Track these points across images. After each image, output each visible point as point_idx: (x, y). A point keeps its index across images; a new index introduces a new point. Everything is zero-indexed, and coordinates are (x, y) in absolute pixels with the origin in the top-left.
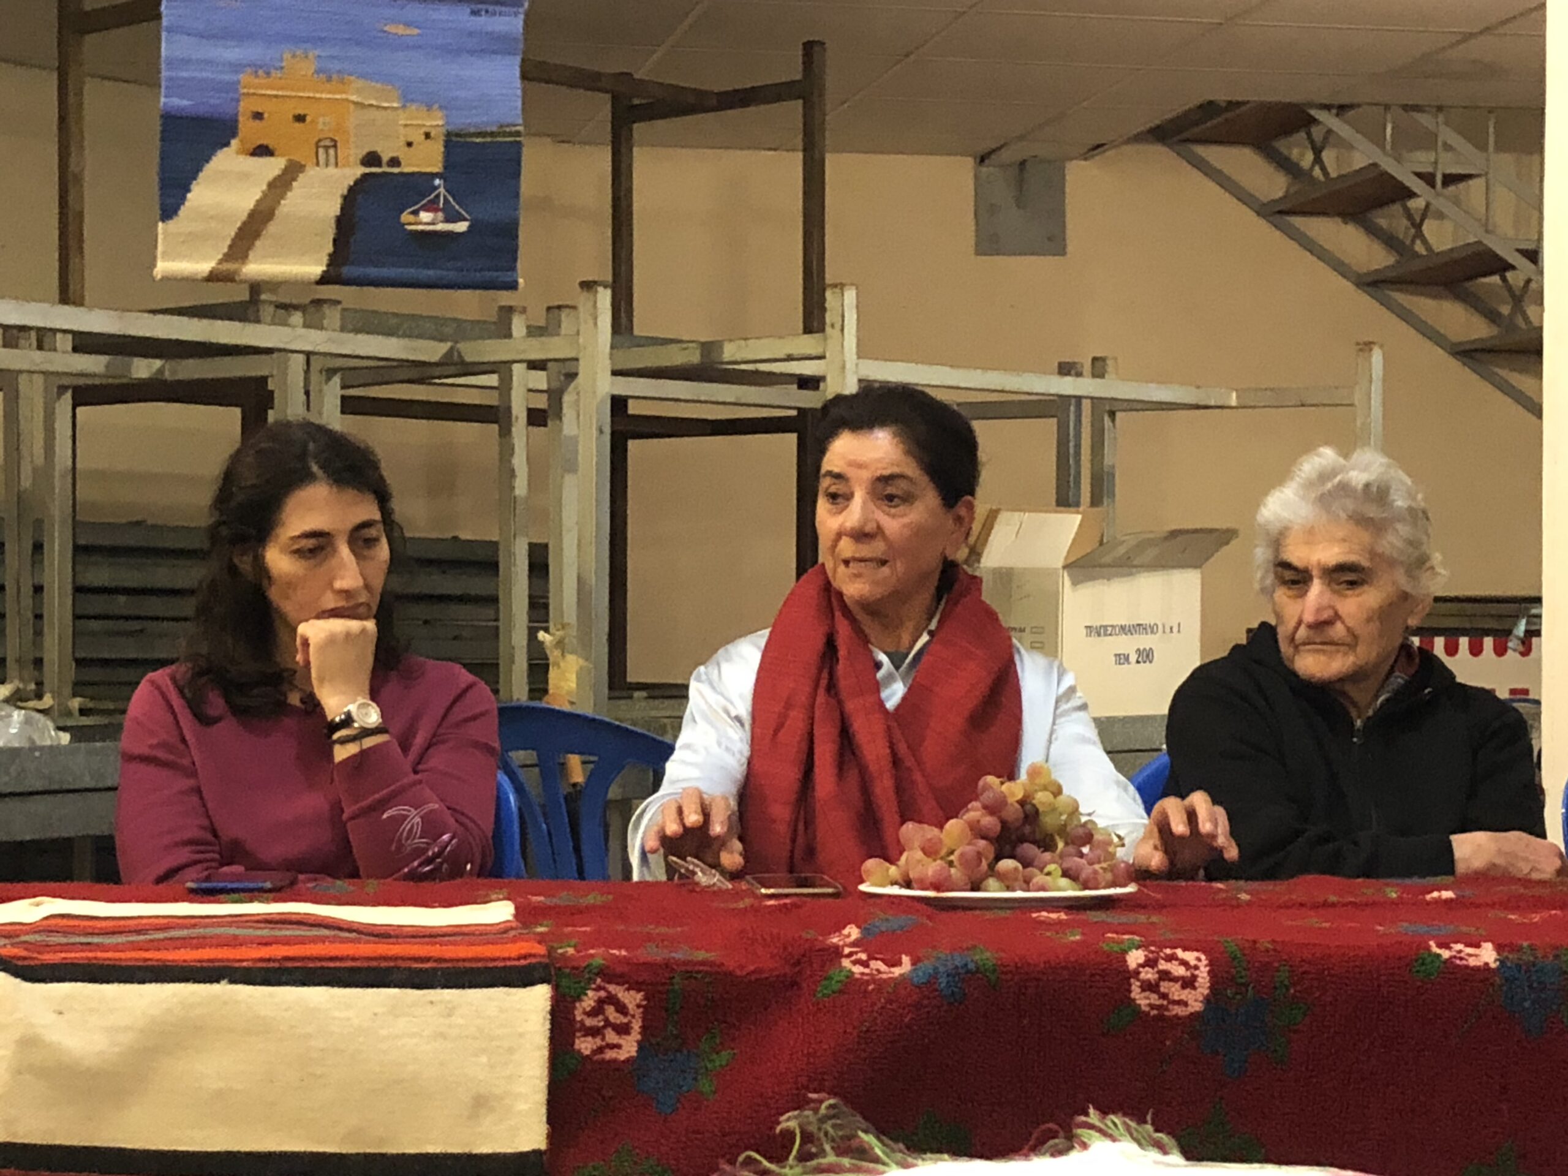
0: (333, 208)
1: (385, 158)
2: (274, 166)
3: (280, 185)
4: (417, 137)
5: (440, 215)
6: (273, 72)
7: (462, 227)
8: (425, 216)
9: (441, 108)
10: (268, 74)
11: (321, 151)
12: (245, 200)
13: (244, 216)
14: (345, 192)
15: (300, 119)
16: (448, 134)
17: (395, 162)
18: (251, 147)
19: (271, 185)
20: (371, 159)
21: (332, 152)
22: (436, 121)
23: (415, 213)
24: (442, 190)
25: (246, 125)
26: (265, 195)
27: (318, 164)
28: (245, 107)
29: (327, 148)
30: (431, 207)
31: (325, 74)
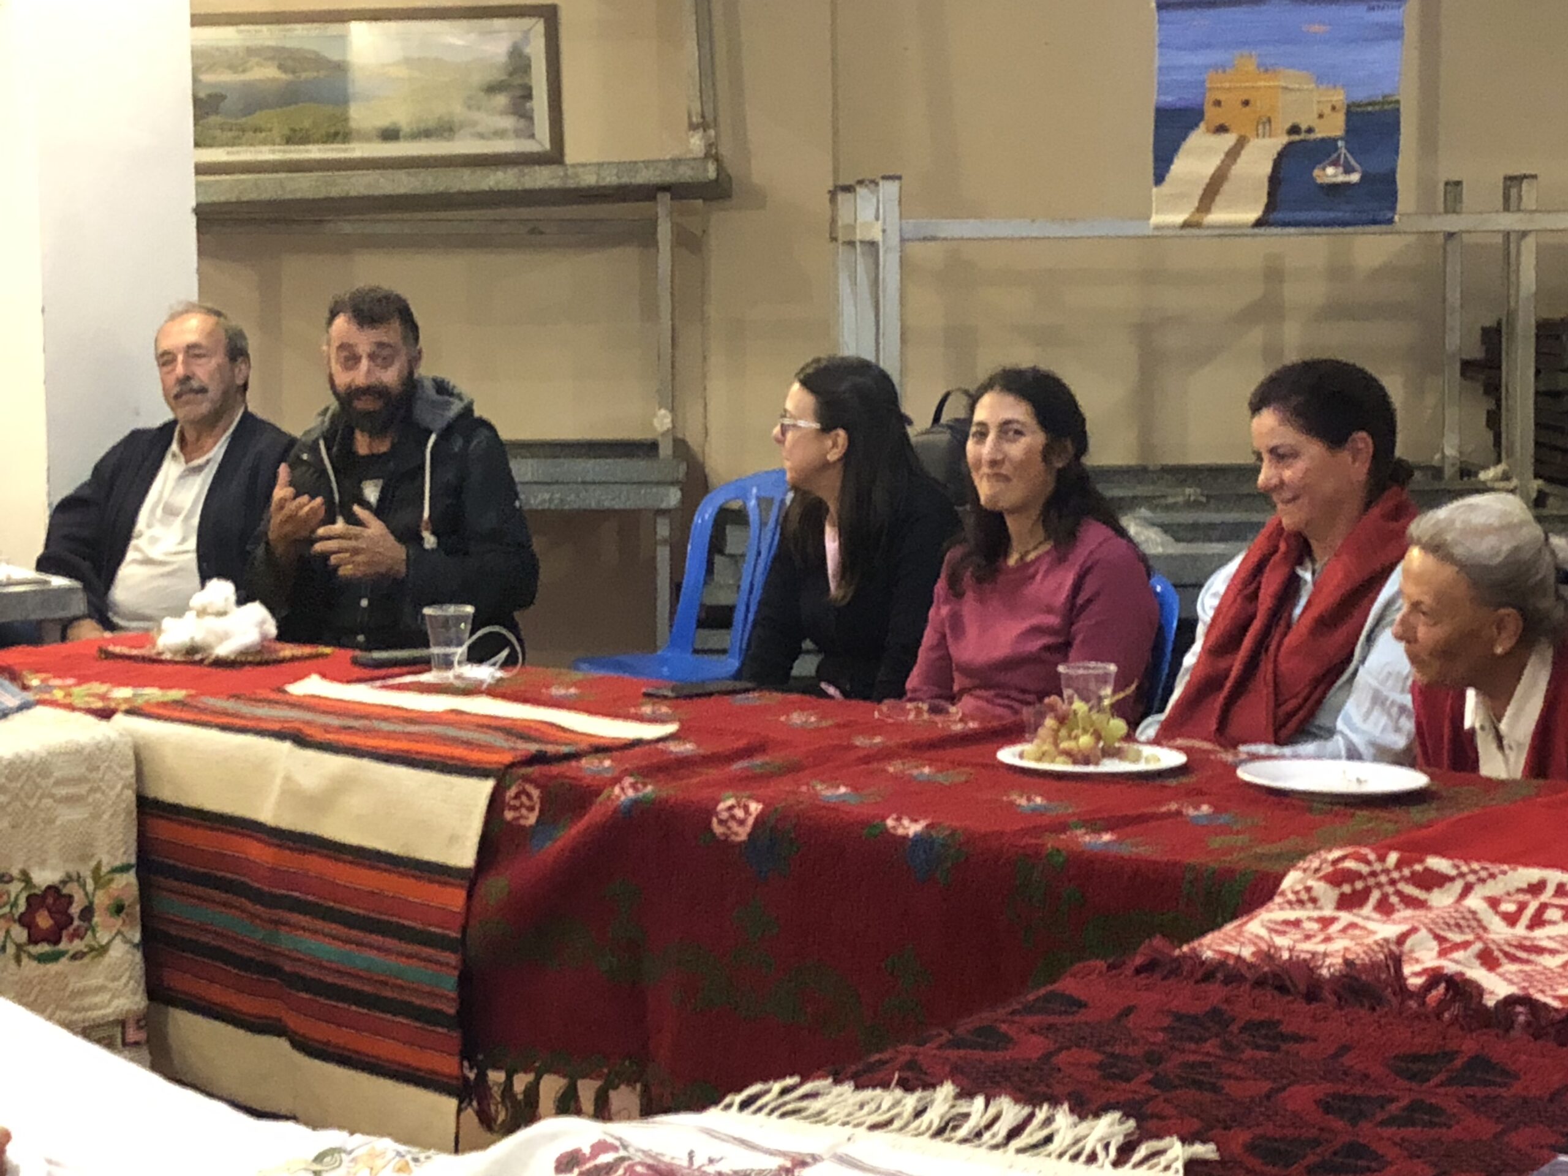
0: (1267, 168)
1: (1304, 127)
2: (1228, 140)
3: (1233, 154)
4: (1327, 110)
5: (1341, 169)
6: (1228, 70)
7: (1355, 178)
8: (1330, 171)
9: (1343, 86)
10: (1224, 71)
11: (1260, 127)
12: (1208, 167)
13: (1207, 180)
14: (1275, 156)
15: (1246, 103)
16: (1349, 106)
17: (1310, 130)
18: (1212, 128)
19: (1227, 154)
20: (1294, 130)
21: (1267, 127)
22: (1339, 97)
23: (1324, 169)
24: (1344, 151)
25: (1210, 111)
26: (1223, 162)
27: (1258, 135)
28: (1210, 97)
29: (1264, 124)
30: (1335, 164)
31: (1266, 69)
